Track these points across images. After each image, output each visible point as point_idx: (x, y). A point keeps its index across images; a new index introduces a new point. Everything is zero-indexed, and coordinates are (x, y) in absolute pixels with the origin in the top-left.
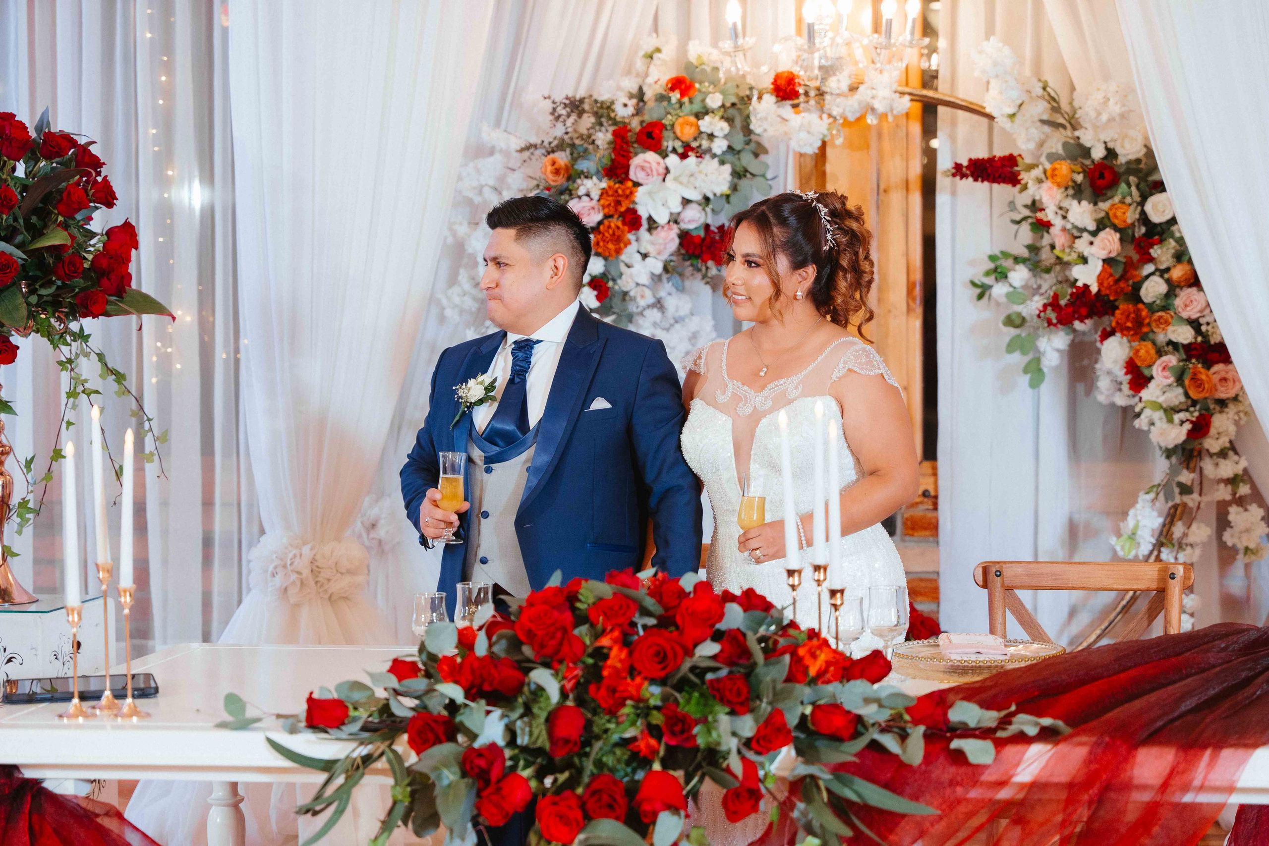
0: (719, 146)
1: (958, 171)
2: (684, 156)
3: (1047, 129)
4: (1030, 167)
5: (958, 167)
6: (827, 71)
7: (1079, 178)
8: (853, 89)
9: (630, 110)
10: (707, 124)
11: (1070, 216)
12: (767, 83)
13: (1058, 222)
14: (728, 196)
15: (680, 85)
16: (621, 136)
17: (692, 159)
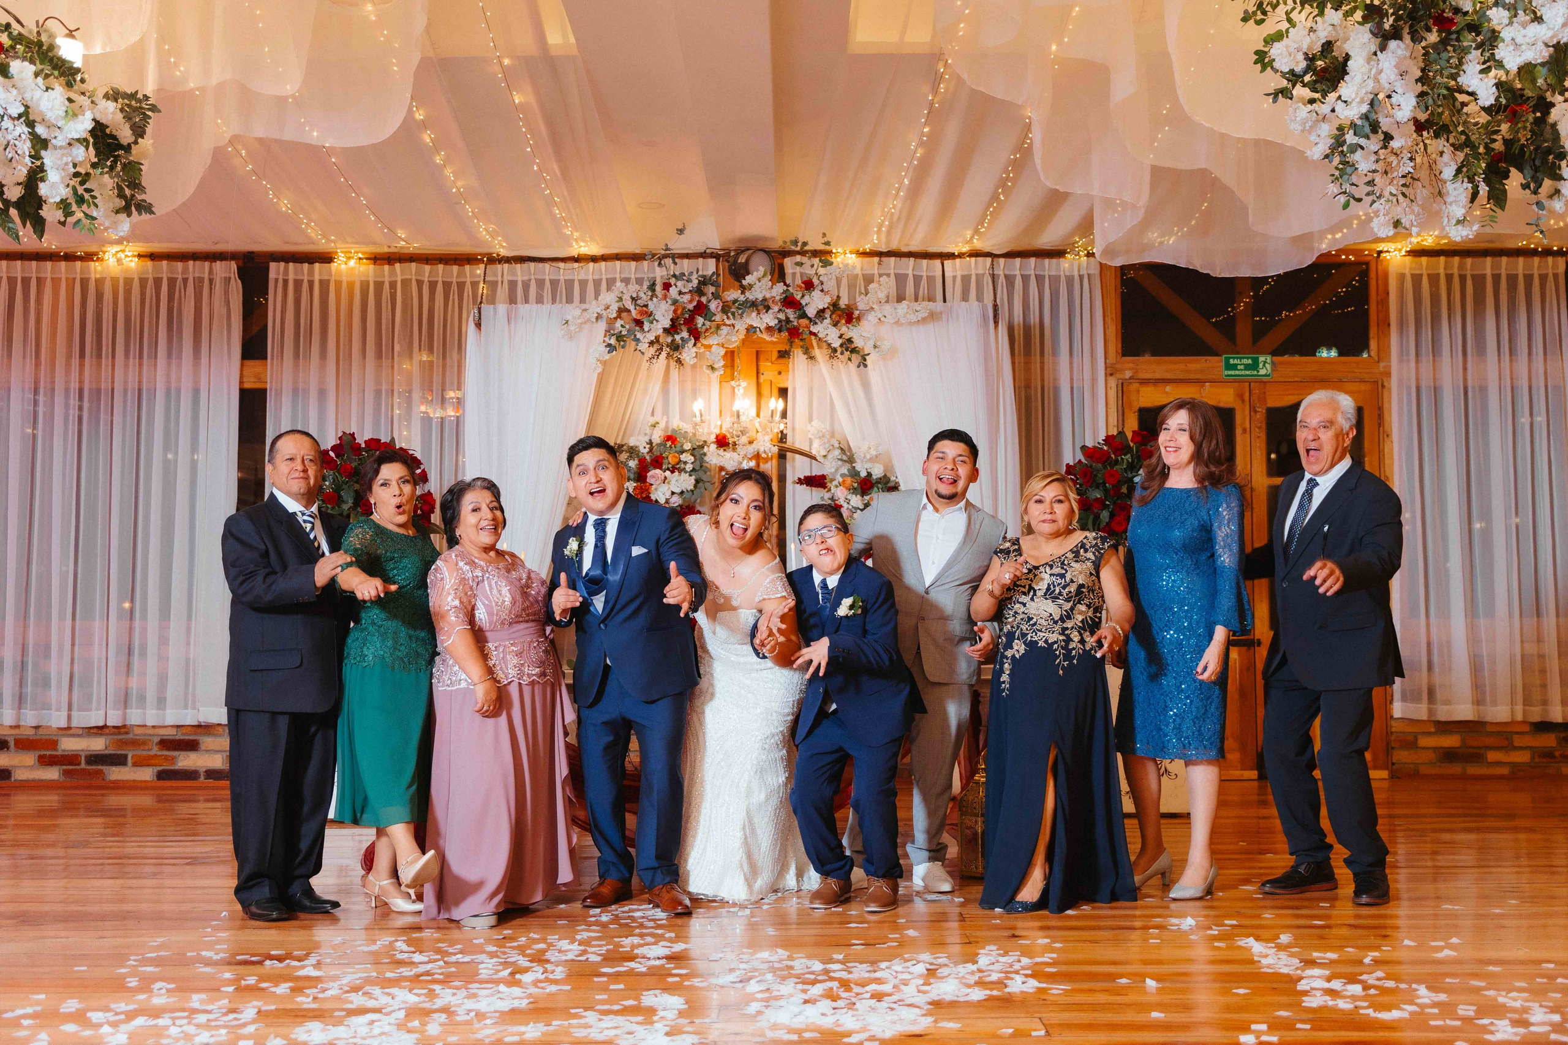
0: (689, 467)
1: (800, 482)
2: (673, 472)
3: (840, 463)
4: (832, 480)
5: (800, 479)
6: (743, 432)
7: (856, 485)
8: (751, 442)
9: (647, 450)
10: (683, 457)
11: (852, 503)
12: (713, 438)
13: (845, 505)
14: (692, 491)
15: (671, 438)
16: (642, 461)
17: (677, 473)
